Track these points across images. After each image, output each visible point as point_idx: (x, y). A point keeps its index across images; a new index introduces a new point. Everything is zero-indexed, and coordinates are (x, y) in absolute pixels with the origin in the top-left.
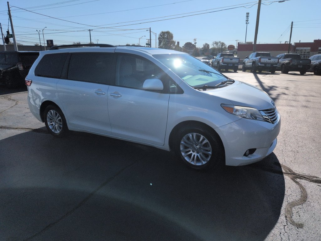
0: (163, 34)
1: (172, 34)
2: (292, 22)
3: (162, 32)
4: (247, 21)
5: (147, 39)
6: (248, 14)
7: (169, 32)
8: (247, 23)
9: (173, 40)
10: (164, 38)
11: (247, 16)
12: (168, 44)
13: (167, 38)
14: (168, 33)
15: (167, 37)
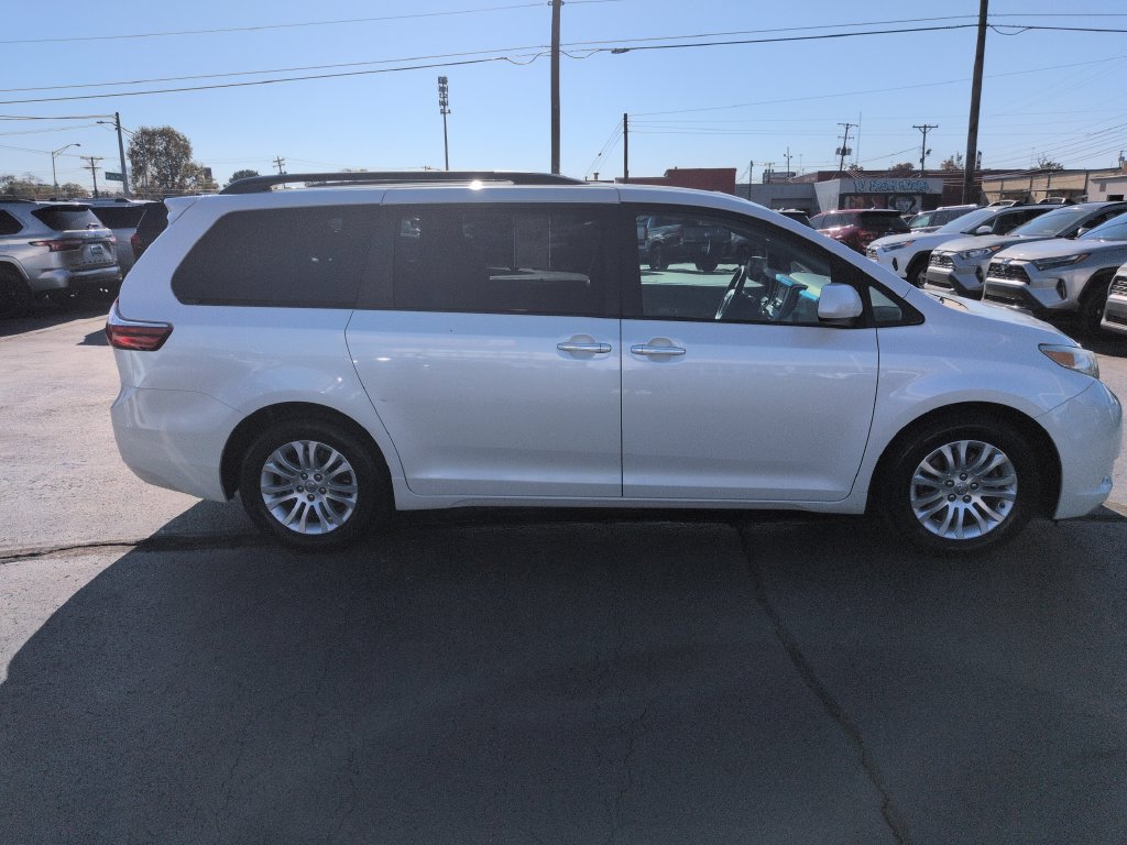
0: (147, 137)
1: (185, 140)
2: (626, 116)
3: (144, 132)
4: (444, 104)
5: (82, 158)
6: (443, 80)
7: (173, 133)
8: (443, 112)
9: (192, 161)
10: (152, 153)
11: (443, 90)
12: (174, 175)
13: (167, 153)
14: (167, 134)
15: (165, 149)
